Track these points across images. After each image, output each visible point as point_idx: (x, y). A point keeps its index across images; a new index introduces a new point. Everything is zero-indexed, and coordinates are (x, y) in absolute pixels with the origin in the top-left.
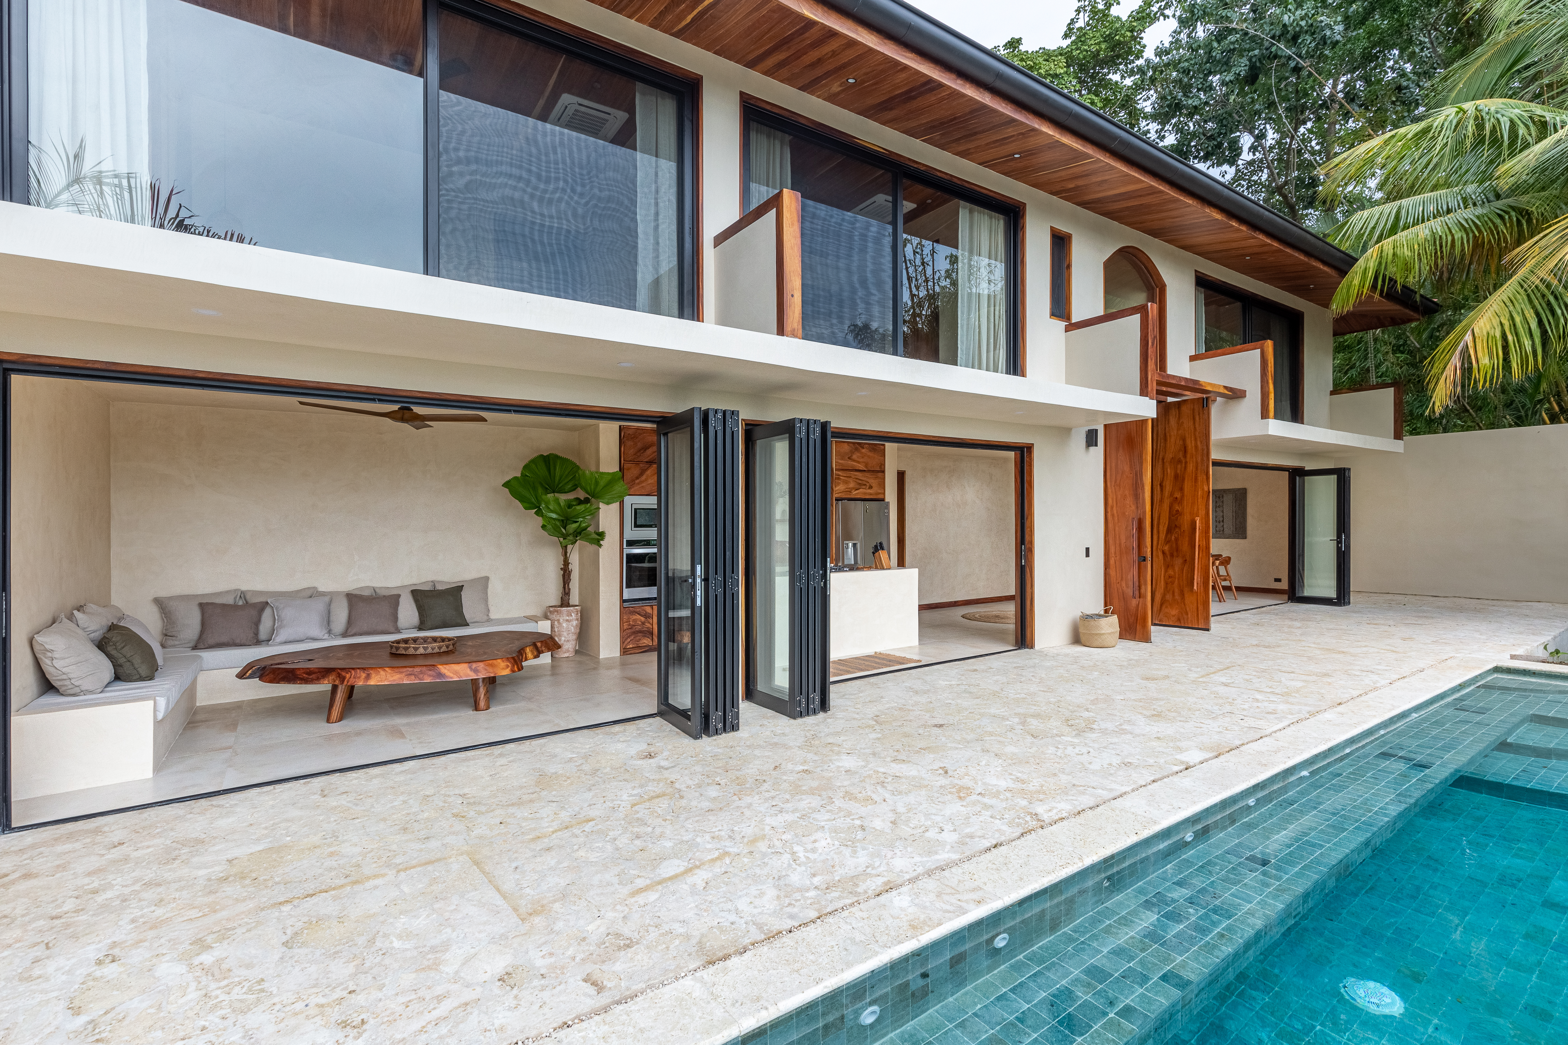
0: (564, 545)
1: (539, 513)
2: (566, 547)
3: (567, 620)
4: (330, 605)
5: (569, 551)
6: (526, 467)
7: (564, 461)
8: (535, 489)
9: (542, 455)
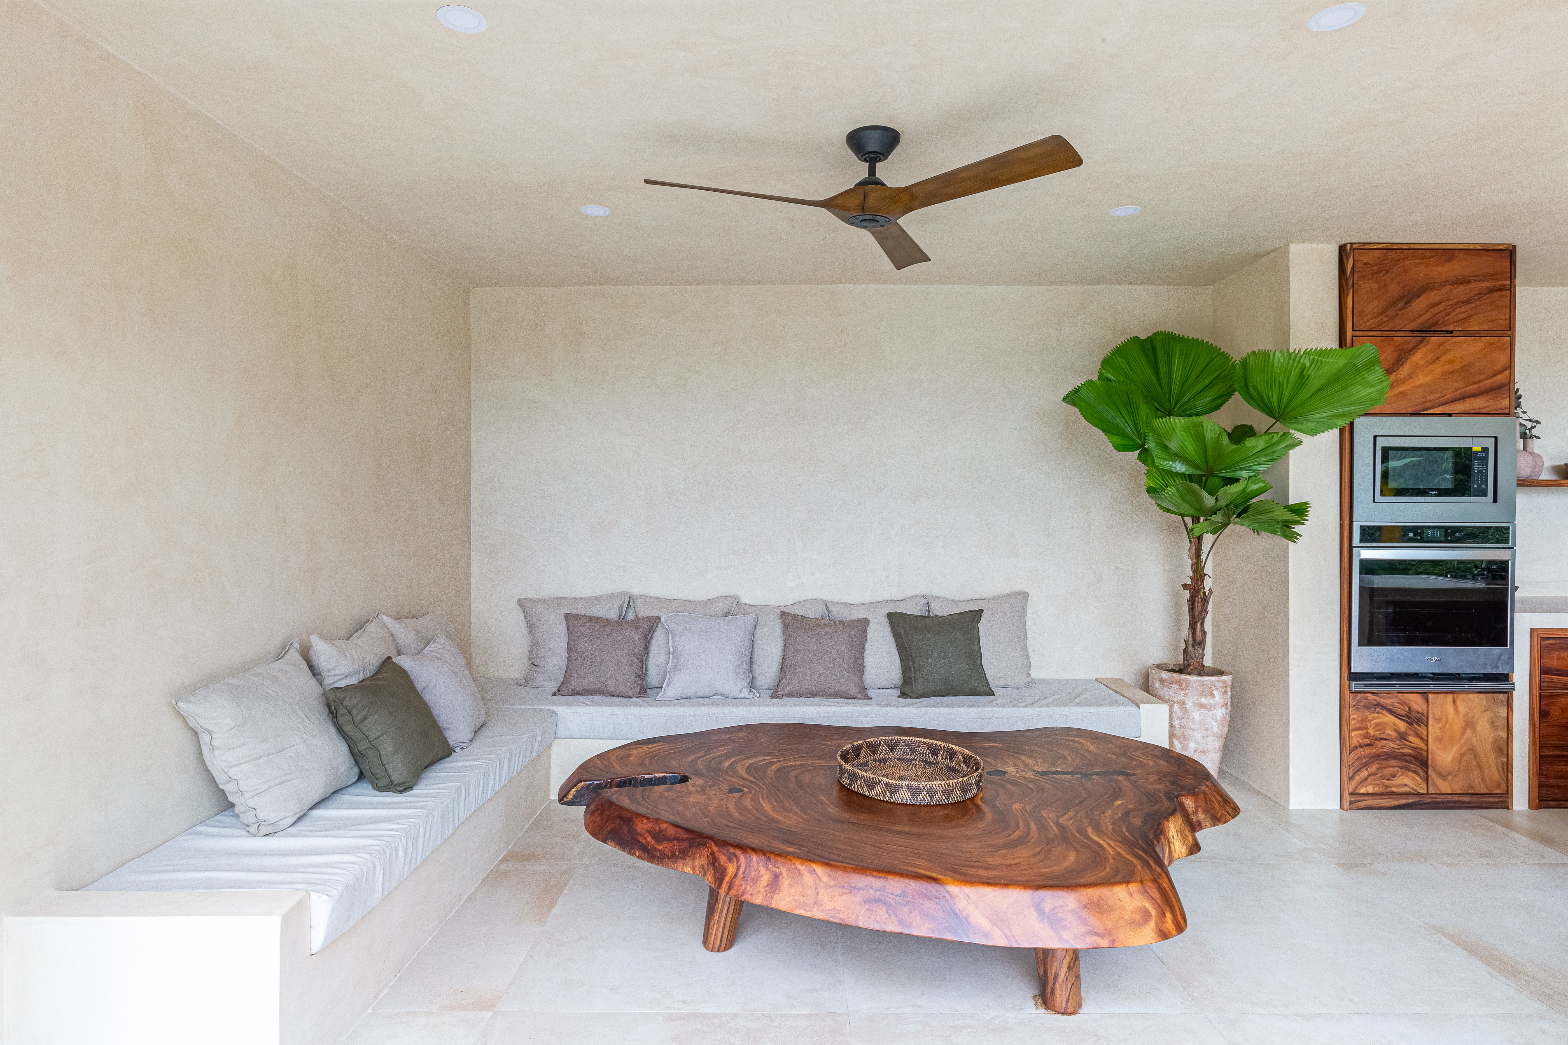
0: (1197, 533)
1: (1145, 456)
2: (1200, 538)
3: (1202, 706)
4: (754, 632)
5: (1205, 547)
6: (1107, 362)
7: (1190, 345)
8: (1132, 408)
9: (1137, 338)
